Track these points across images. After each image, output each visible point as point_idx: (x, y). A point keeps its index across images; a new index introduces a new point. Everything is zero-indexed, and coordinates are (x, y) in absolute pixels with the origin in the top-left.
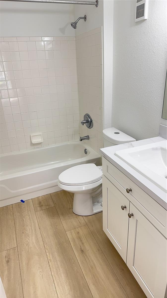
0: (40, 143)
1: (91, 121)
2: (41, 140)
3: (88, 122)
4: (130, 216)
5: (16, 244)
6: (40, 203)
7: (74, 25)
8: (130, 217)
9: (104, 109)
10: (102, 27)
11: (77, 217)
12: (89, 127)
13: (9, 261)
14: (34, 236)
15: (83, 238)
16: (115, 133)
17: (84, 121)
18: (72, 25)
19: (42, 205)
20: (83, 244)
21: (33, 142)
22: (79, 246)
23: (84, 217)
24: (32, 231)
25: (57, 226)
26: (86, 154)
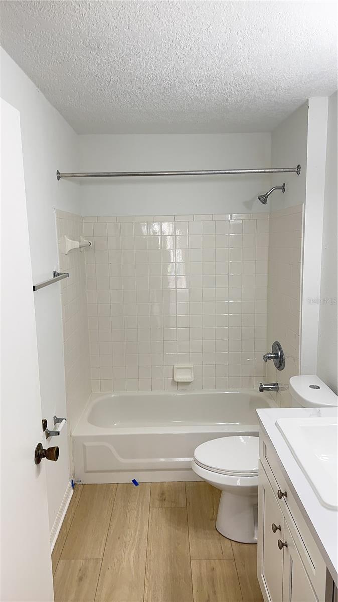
0: (188, 383)
1: (282, 357)
2: (190, 377)
3: (277, 357)
5: (102, 554)
6: (163, 494)
7: (263, 199)
9: (301, 337)
10: (303, 204)
11: (219, 539)
12: (279, 367)
13: (83, 580)
14: (134, 549)
15: (220, 582)
16: (311, 386)
17: (270, 355)
18: (259, 198)
19: (165, 499)
20: (215, 593)
21: (176, 380)
22: (207, 596)
23: (234, 543)
24: (134, 540)
25: (178, 544)
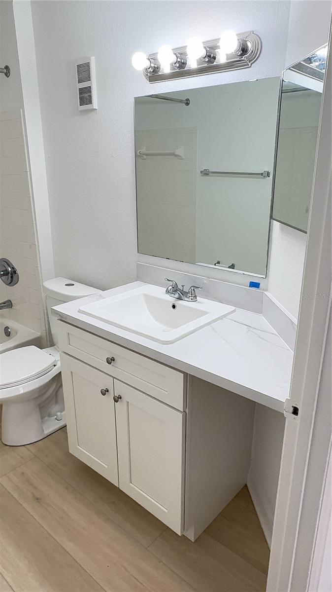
1: (14, 272)
3: (6, 273)
4: (117, 399)
8: (116, 401)
9: (38, 246)
10: (21, 110)
11: (13, 450)
12: (10, 283)
15: (35, 478)
16: (66, 285)
20: (36, 488)
22: (30, 494)
23: (29, 446)
26: (9, 336)
